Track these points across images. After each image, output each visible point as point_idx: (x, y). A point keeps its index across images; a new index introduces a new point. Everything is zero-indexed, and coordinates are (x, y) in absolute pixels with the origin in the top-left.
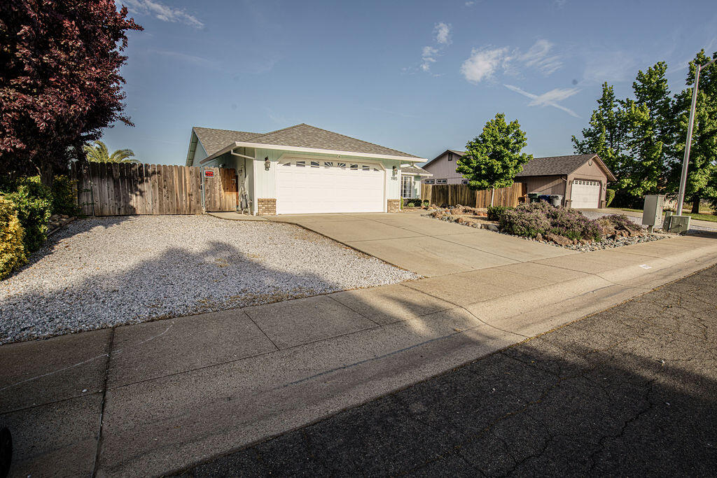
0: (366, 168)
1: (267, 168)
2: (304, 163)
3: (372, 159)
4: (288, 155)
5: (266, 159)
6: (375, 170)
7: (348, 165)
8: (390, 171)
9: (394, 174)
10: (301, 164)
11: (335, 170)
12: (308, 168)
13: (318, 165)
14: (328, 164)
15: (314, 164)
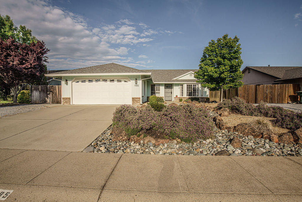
0: (119, 81)
1: (67, 84)
2: (85, 81)
3: (124, 76)
4: (77, 78)
5: (67, 80)
6: (125, 81)
7: (108, 80)
8: (133, 82)
9: (136, 83)
10: (84, 81)
11: (102, 83)
12: (87, 83)
13: (92, 81)
14: (97, 81)
15: (90, 81)
